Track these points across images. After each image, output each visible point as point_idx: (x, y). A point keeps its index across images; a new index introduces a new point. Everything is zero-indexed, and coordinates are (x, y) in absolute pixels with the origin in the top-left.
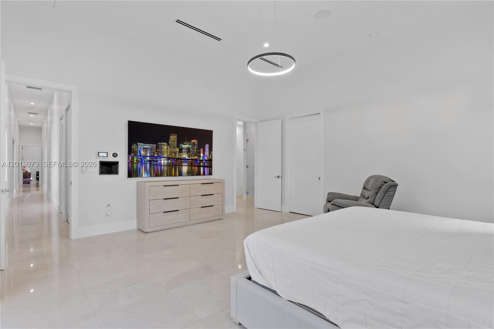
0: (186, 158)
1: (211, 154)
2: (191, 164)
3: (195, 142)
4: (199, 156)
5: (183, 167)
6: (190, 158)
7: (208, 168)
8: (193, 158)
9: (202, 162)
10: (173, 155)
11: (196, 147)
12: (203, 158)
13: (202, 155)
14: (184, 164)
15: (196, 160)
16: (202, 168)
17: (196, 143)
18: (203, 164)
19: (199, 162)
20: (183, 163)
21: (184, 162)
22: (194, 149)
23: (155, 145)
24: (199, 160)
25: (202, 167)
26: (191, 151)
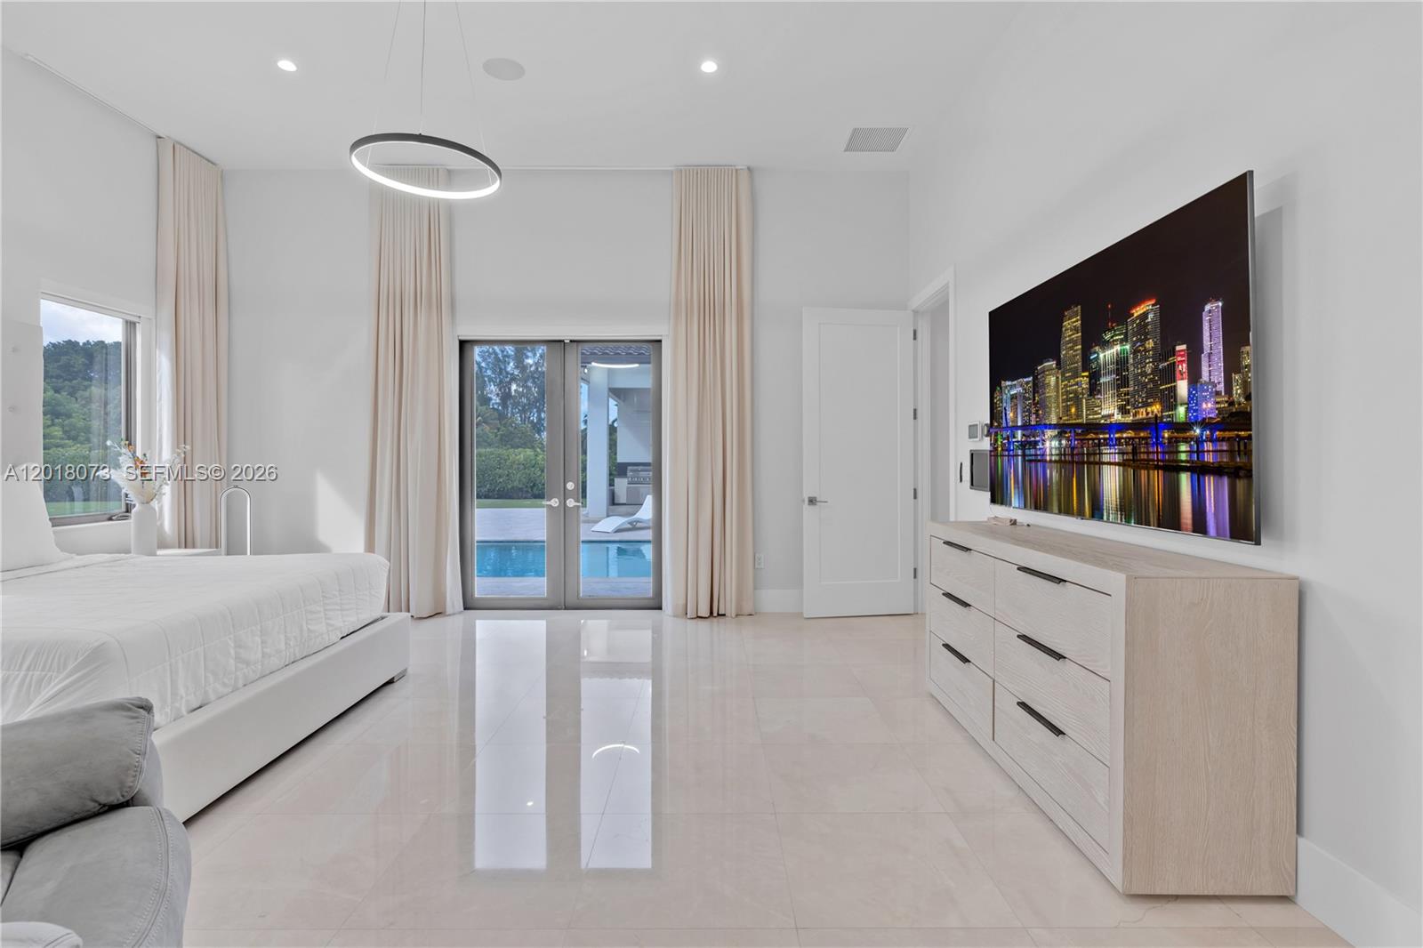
0: (1113, 420)
1: (1238, 372)
2: (1134, 452)
3: (1145, 315)
4: (1170, 400)
5: (1105, 468)
6: (1129, 419)
7: (1226, 480)
8: (1142, 414)
9: (1186, 440)
10: (1073, 410)
11: (1150, 344)
12: (1188, 410)
13: (1183, 387)
14: (1110, 454)
15: (1154, 425)
16: (1185, 480)
17: (1151, 316)
18: (1190, 452)
19: (1170, 439)
20: (1105, 450)
21: (1107, 443)
22: (1142, 363)
23: (1031, 379)
24: (1174, 426)
25: (1186, 469)
26: (1131, 377)
